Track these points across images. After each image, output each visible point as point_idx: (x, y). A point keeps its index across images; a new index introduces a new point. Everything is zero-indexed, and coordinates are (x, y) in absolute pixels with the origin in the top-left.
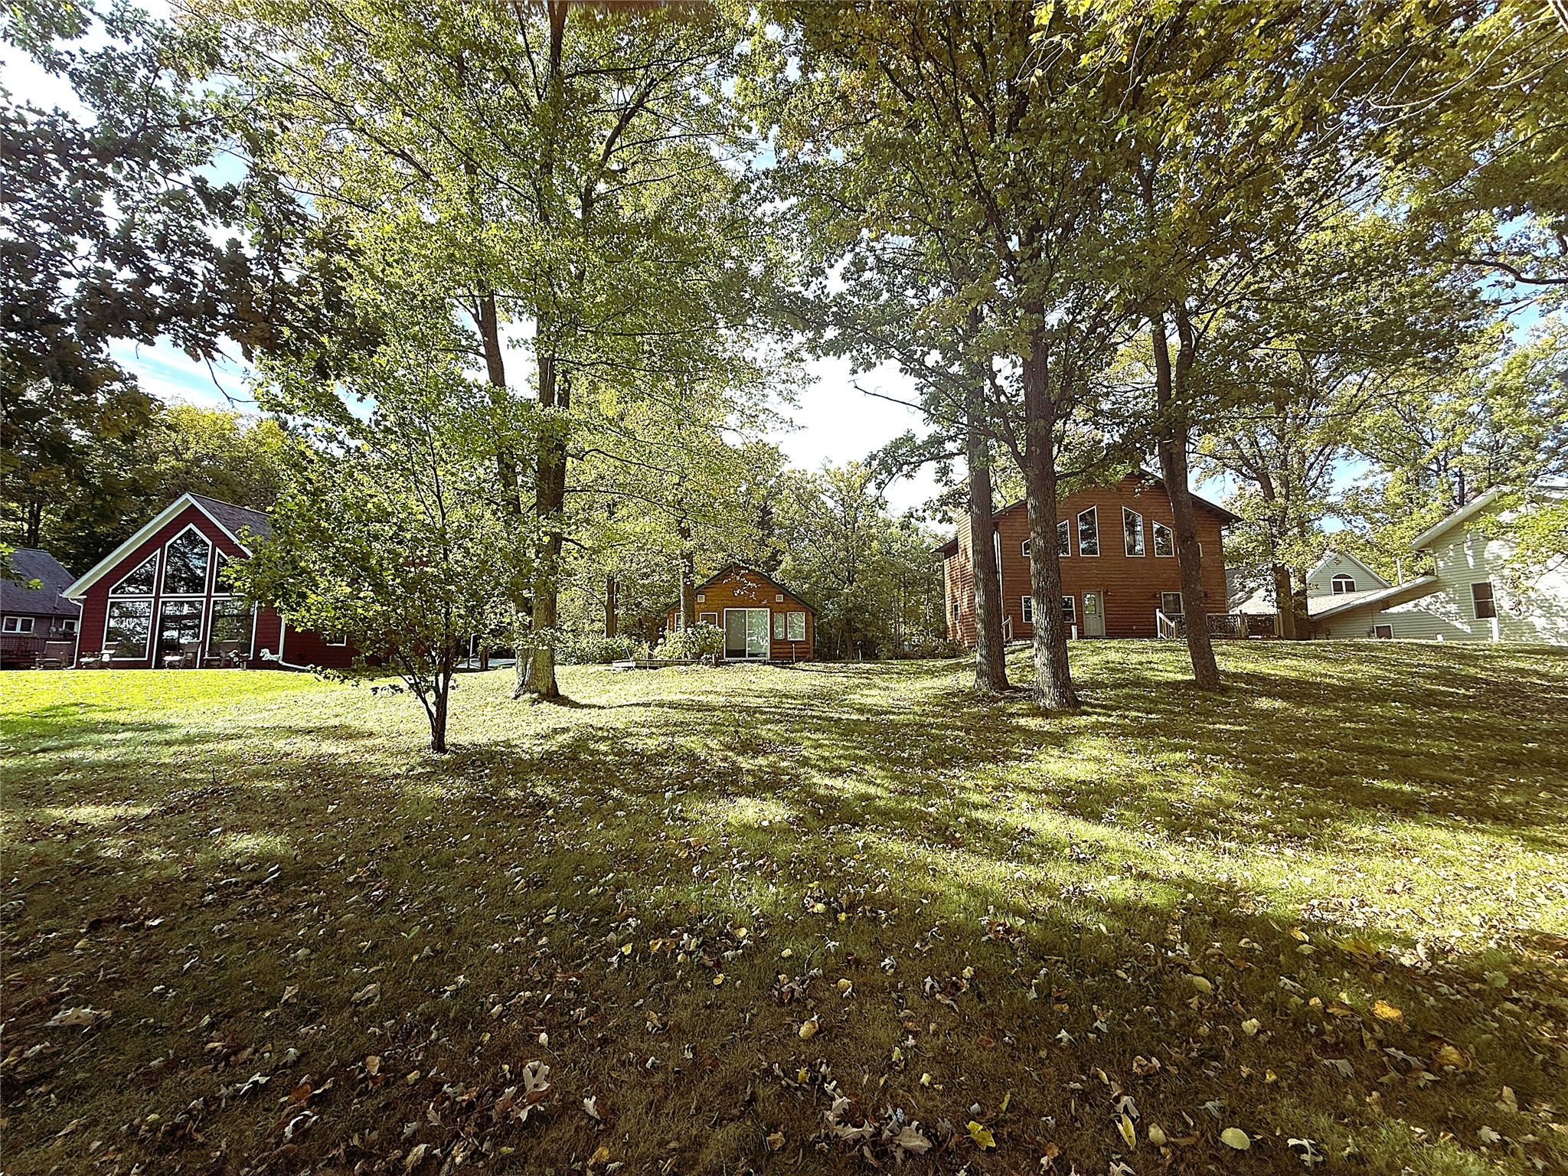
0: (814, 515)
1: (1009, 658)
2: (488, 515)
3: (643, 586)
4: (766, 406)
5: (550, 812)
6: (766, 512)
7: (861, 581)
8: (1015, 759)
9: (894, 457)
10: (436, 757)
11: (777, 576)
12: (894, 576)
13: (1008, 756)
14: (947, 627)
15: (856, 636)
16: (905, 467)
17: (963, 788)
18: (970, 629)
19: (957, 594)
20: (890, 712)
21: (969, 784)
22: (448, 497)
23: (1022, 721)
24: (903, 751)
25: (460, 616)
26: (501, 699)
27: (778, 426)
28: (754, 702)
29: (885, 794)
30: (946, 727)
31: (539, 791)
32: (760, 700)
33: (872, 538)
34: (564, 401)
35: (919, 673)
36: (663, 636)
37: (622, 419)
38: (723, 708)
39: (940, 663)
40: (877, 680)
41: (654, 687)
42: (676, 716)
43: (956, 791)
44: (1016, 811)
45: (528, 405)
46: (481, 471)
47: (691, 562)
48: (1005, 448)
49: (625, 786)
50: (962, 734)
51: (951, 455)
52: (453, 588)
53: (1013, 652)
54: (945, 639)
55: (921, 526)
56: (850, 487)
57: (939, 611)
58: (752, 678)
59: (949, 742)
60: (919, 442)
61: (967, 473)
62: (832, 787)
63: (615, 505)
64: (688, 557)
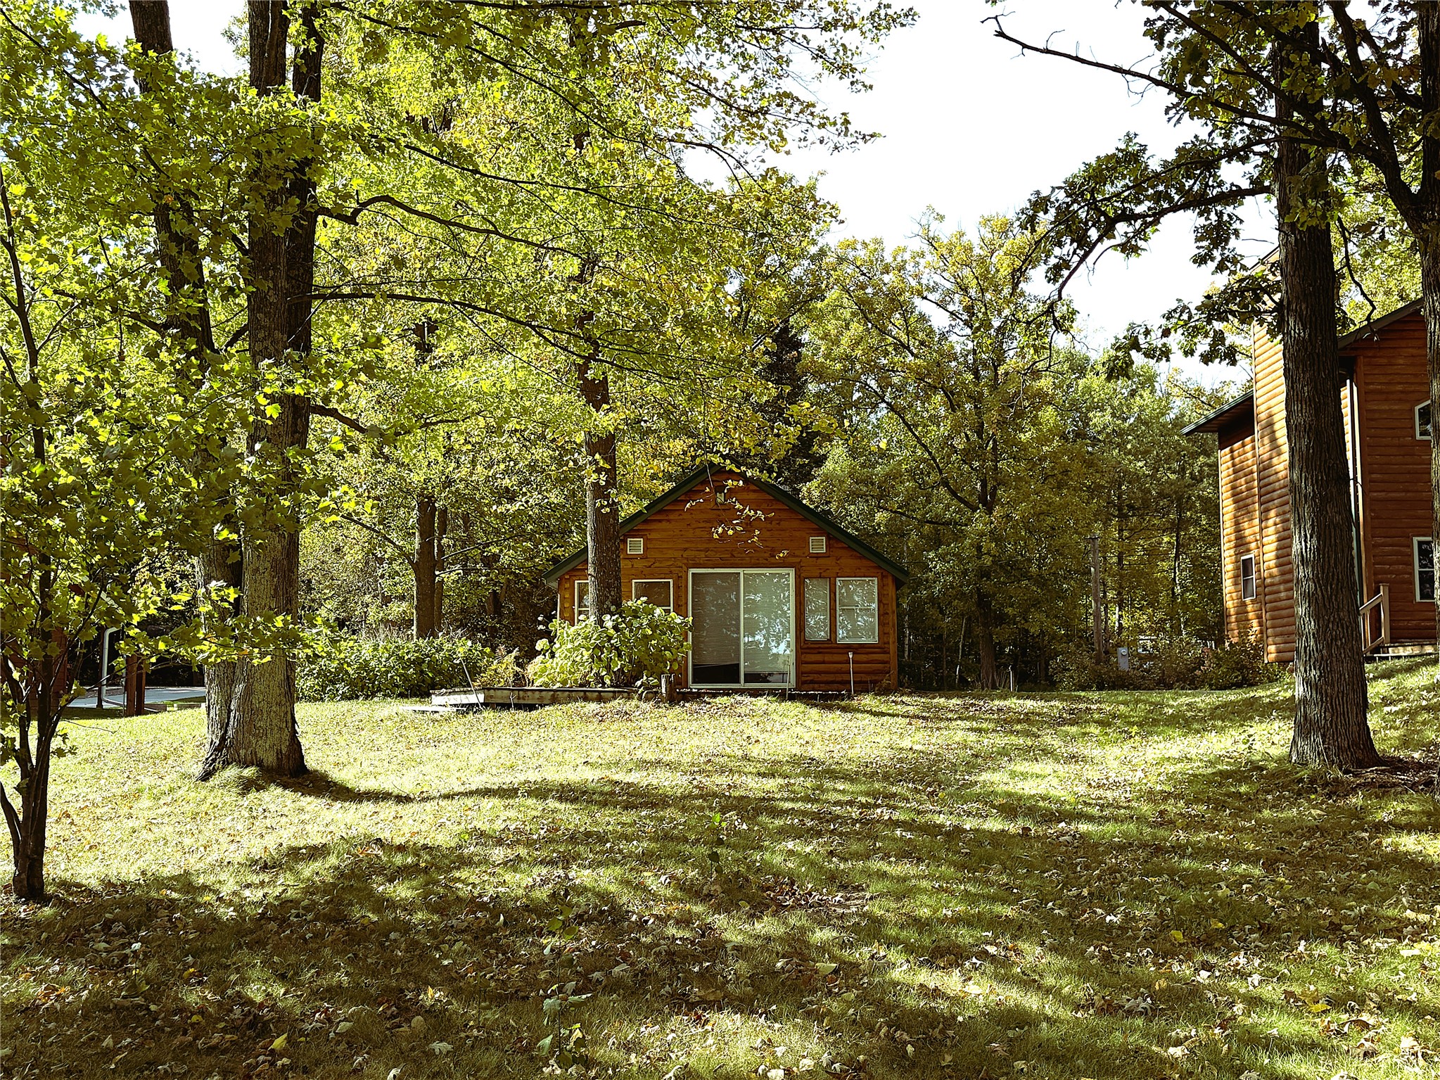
0: (901, 347)
1: (1377, 689)
2: (135, 356)
3: (502, 517)
4: (787, 85)
5: (279, 1043)
6: (787, 341)
7: (1013, 503)
8: (1387, 933)
9: (1093, 205)
10: (22, 911)
11: (811, 491)
12: (1094, 490)
13: (1367, 925)
14: (1222, 615)
15: (1001, 633)
16: (1121, 227)
17: (1254, 1002)
18: (1279, 618)
19: (1251, 529)
20: (1081, 816)
21: (1271, 991)
22: (44, 313)
23: (1409, 843)
24: (1111, 910)
25: (76, 589)
26: (171, 779)
27: (815, 133)
28: (755, 786)
29: (1065, 1013)
30: (1218, 853)
31: (255, 993)
32: (771, 784)
33: (1043, 399)
34: (309, 84)
35: (1152, 724)
36: (547, 634)
37: (446, 124)
38: (682, 802)
39: (1205, 699)
40: (1050, 739)
41: (526, 751)
42: (571, 817)
43: (1239, 1008)
44: (1384, 1058)
45: (220, 94)
46: (116, 249)
47: (611, 459)
48: (1371, 175)
49: (451, 980)
50: (1257, 872)
51: (1236, 195)
52: (56, 522)
53: (1388, 675)
54: (1220, 642)
55: (1162, 367)
56: (987, 280)
57: (1207, 575)
58: (754, 732)
59: (1224, 891)
60: (1155, 165)
61: (1274, 238)
62: (936, 993)
63: (432, 329)
64: (604, 445)
